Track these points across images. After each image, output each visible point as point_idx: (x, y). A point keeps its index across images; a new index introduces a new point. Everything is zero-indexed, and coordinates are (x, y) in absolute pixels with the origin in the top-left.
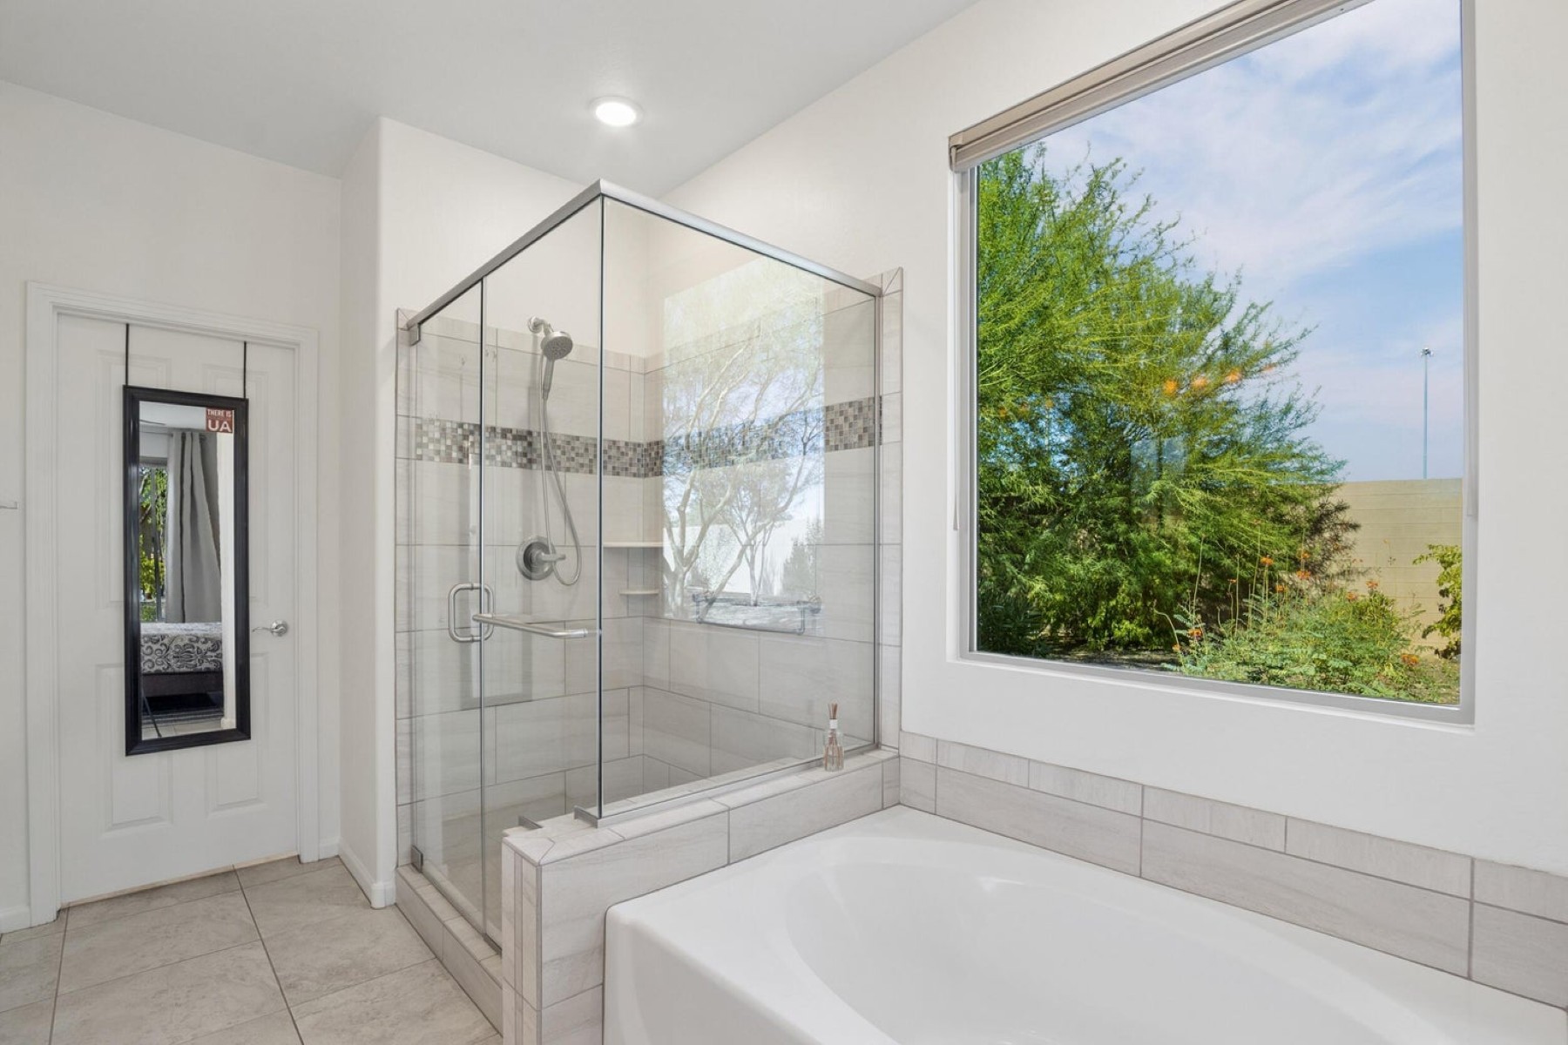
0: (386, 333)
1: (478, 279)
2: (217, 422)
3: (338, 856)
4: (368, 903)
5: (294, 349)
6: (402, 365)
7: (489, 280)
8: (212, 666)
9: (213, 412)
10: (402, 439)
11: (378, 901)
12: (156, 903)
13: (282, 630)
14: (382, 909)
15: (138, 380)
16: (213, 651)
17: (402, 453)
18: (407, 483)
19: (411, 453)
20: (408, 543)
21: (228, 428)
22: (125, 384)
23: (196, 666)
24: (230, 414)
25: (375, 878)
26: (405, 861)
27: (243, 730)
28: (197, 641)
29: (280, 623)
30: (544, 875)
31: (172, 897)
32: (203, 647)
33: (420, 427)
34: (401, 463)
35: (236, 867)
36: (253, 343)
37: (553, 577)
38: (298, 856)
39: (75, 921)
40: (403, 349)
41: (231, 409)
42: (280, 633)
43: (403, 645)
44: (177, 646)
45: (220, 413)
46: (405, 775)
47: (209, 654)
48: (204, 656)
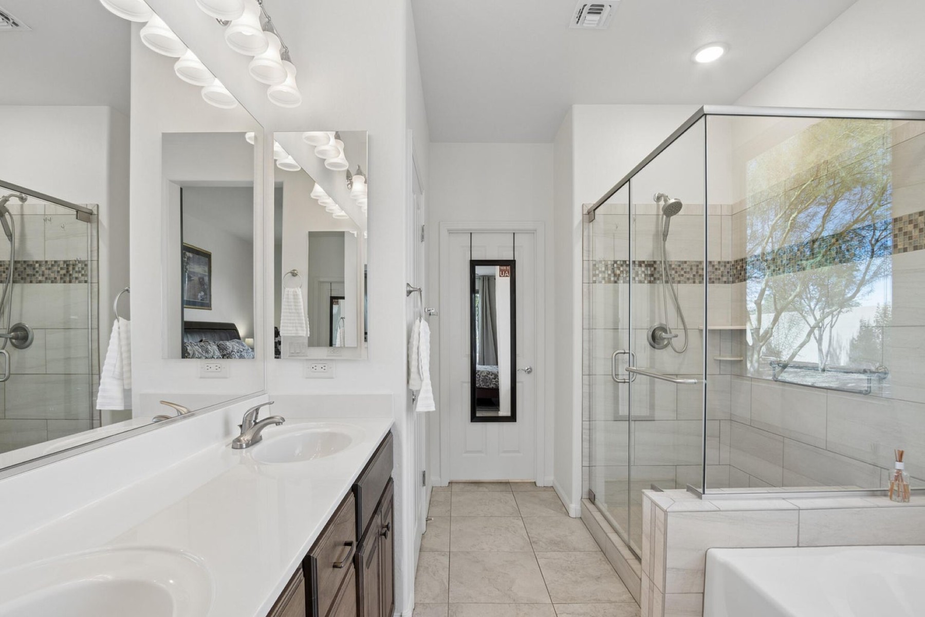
0: (578, 217)
1: (627, 180)
2: (504, 273)
3: (552, 487)
4: (567, 514)
5: (534, 233)
6: (585, 234)
7: (633, 180)
8: (494, 386)
9: (502, 268)
10: (585, 272)
11: (573, 513)
12: (481, 489)
13: (529, 371)
14: (573, 518)
15: (476, 257)
16: (495, 379)
17: (586, 280)
18: (588, 296)
19: (590, 281)
20: (589, 328)
21: (508, 275)
22: (470, 259)
23: (488, 385)
24: (509, 268)
25: (571, 503)
26: (585, 496)
27: (512, 418)
28: (489, 374)
29: (529, 367)
30: (669, 518)
31: (486, 488)
32: (491, 377)
33: (595, 265)
34: (586, 285)
35: (510, 481)
36: (517, 233)
37: (669, 348)
38: (535, 483)
39: (455, 488)
40: (586, 225)
41: (508, 266)
42: (529, 372)
43: (586, 382)
44: (483, 376)
45: (504, 268)
46: (586, 451)
47: (493, 380)
48: (492, 381)
